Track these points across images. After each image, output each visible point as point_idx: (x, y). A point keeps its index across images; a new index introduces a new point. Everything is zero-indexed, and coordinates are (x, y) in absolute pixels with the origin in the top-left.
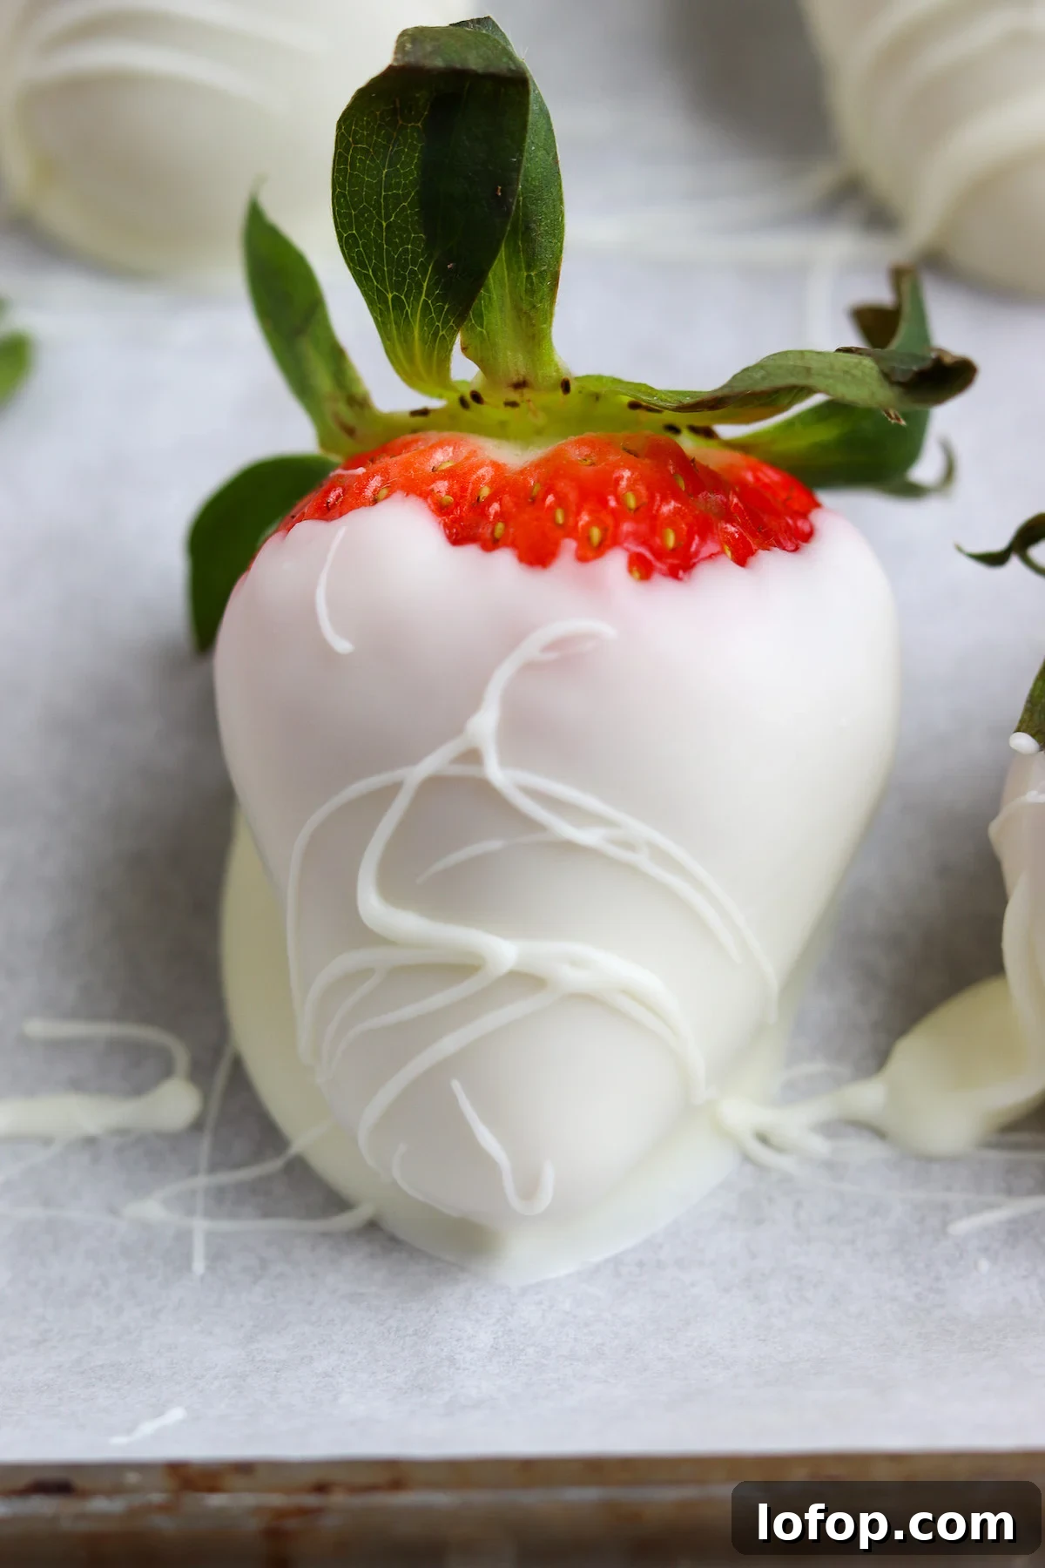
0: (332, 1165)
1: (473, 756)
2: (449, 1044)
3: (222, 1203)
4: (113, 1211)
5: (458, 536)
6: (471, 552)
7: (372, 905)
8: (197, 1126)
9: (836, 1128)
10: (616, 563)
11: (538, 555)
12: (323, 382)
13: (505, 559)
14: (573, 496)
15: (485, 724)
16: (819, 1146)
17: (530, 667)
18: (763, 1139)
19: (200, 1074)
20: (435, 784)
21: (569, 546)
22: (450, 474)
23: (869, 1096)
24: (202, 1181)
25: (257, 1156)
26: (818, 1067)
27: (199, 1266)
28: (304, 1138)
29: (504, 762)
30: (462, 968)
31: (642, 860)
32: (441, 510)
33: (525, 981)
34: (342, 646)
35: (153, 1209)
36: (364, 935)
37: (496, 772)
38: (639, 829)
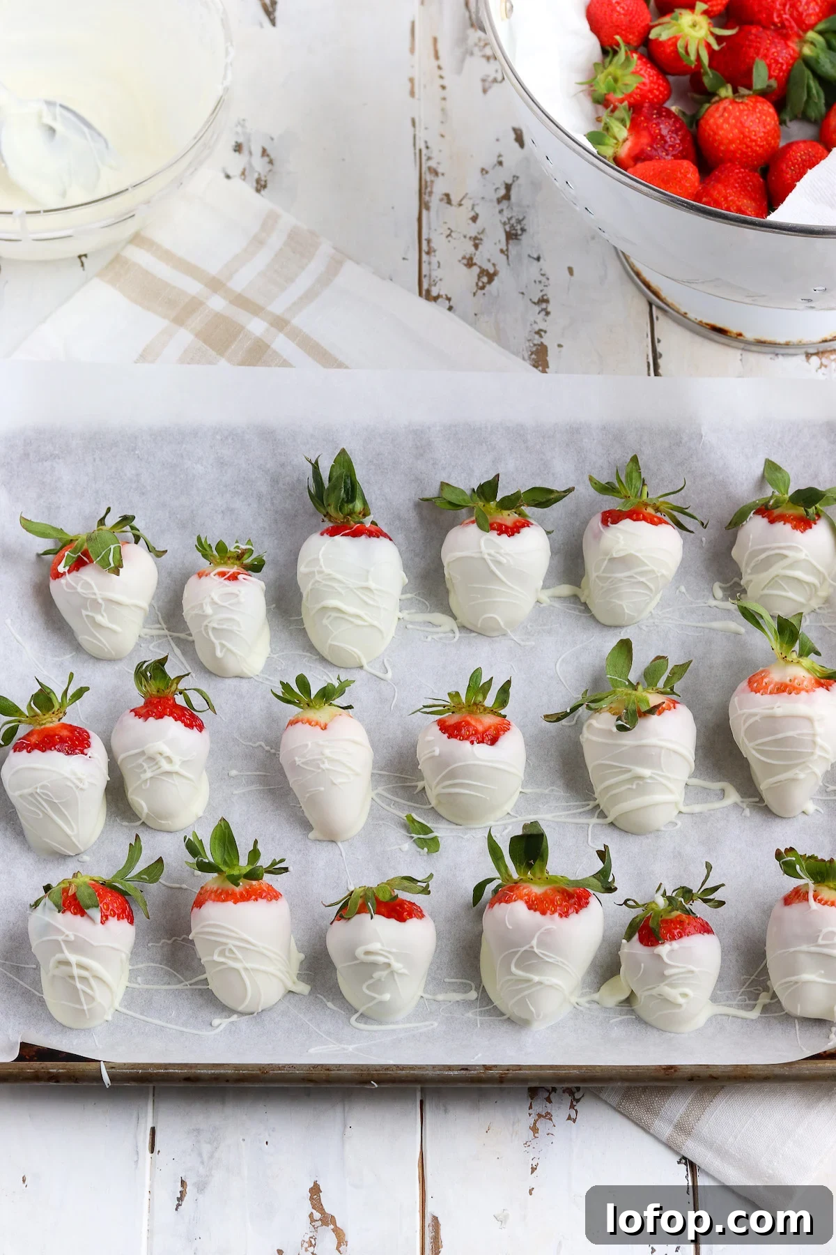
0: (502, 1008)
1: (532, 947)
2: (526, 993)
3: (481, 1013)
4: (463, 1015)
5: (530, 908)
6: (532, 911)
7: (513, 969)
8: (477, 999)
9: (589, 1002)
10: (556, 915)
11: (543, 913)
12: (503, 870)
13: (538, 914)
14: (549, 901)
15: (534, 942)
16: (587, 1005)
17: (542, 933)
18: (577, 1004)
19: (477, 989)
20: (525, 951)
21: (549, 912)
22: (527, 895)
23: (596, 996)
24: (478, 1010)
25: (487, 1005)
26: (588, 990)
27: (479, 1026)
28: (496, 1003)
29: (537, 948)
30: (528, 981)
31: (560, 964)
32: (526, 902)
33: (540, 983)
34: (510, 927)
35: (470, 1015)
36: (511, 973)
37: (536, 950)
38: (558, 958)
